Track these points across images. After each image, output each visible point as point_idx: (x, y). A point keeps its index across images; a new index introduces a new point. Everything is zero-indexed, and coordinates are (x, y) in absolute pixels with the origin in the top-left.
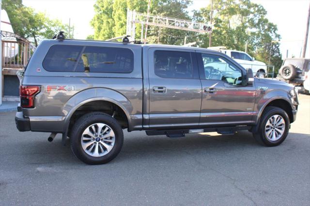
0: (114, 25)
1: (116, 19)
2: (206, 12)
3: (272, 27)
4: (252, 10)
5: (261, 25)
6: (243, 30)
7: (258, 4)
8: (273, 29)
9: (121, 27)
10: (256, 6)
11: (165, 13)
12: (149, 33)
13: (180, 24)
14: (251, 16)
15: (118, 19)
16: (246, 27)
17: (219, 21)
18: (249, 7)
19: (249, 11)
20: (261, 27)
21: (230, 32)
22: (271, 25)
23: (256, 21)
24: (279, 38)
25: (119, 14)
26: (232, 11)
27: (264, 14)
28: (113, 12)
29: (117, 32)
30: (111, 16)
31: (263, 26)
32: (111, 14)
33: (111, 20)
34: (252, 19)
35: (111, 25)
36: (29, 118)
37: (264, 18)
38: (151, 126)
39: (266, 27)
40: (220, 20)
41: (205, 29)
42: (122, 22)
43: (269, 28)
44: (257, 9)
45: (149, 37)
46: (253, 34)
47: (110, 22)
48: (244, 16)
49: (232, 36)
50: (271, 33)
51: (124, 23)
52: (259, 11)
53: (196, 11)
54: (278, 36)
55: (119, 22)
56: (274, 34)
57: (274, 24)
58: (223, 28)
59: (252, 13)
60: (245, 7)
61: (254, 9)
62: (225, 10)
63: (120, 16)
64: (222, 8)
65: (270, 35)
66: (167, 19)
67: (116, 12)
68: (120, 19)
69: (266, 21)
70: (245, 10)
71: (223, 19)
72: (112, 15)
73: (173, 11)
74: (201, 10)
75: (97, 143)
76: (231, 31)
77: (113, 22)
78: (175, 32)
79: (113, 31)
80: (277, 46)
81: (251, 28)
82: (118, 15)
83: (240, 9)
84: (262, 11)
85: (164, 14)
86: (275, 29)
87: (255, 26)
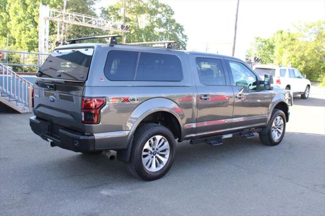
0: (9, 20)
1: (11, 13)
2: (114, 10)
3: (179, 28)
4: (160, 10)
5: (168, 25)
6: (151, 30)
7: (166, 4)
8: (179, 29)
9: (19, 23)
10: (164, 6)
11: (72, 9)
12: (53, 31)
13: (97, 22)
14: (159, 16)
15: (14, 14)
16: (154, 27)
17: (128, 20)
18: (157, 7)
19: (157, 10)
20: (169, 28)
21: (139, 32)
22: (178, 25)
23: (164, 21)
24: (186, 38)
25: (15, 8)
26: (141, 10)
27: (172, 14)
28: (7, 6)
29: (13, 28)
30: (5, 10)
31: (170, 26)
32: (5, 6)
33: (5, 14)
34: (159, 19)
35: (5, 20)
36: (93, 135)
37: (172, 18)
38: (198, 135)
39: (173, 28)
40: (129, 18)
41: (122, 29)
42: (19, 17)
43: (176, 28)
44: (164, 9)
45: (54, 35)
46: (161, 33)
47: (3, 16)
48: (152, 15)
49: (141, 36)
50: (178, 33)
51: (22, 19)
52: (166, 10)
53: (104, 9)
54: (185, 37)
55: (15, 17)
56: (181, 34)
57: (181, 25)
58: (132, 27)
59: (160, 13)
60: (154, 7)
61: (162, 9)
62: (134, 8)
63: (17, 10)
64: (130, 6)
65: (178, 35)
66: (74, 14)
67: (12, 5)
68: (16, 13)
69: (173, 21)
70: (154, 9)
71: (132, 17)
72: (7, 9)
73: (80, 7)
74: (108, 8)
75: (154, 156)
76: (140, 30)
77: (8, 17)
78: (83, 30)
79: (8, 27)
80: (184, 46)
81: (160, 28)
82: (13, 9)
83: (148, 9)
84: (169, 11)
85: (70, 10)
86: (182, 29)
87: (162, 26)
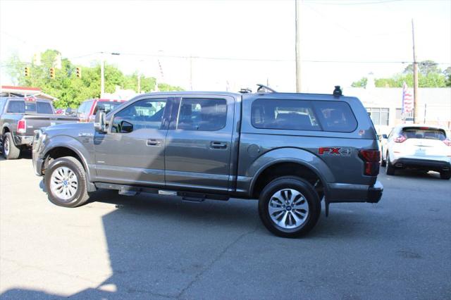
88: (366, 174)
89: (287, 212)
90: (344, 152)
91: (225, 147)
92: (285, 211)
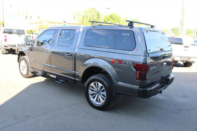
88: (137, 79)
89: (97, 95)
90: (125, 63)
91: (71, 55)
92: (96, 94)
